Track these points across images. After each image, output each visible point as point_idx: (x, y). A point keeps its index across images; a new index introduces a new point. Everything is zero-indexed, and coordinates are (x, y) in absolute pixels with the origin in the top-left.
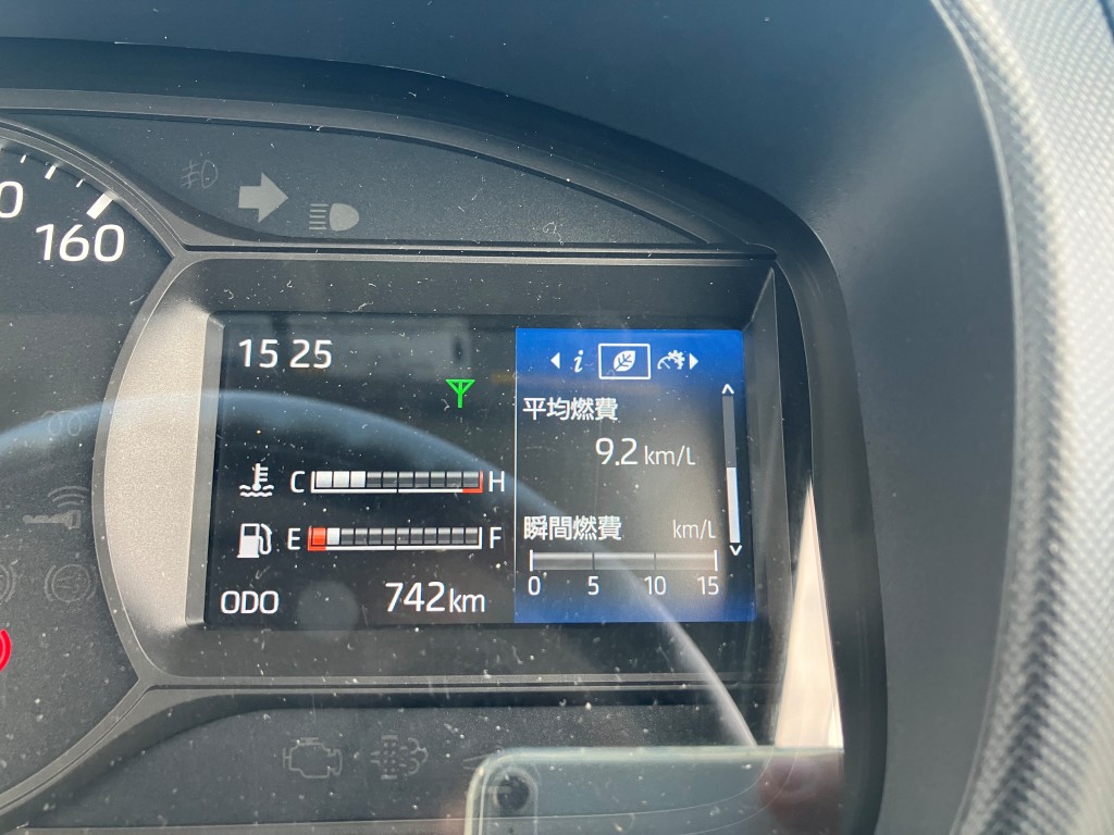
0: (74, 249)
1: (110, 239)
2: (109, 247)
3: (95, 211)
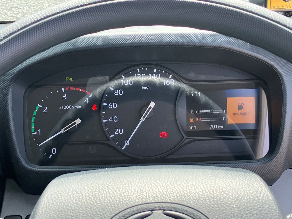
0: (168, 83)
2: (172, 83)
3: (170, 77)
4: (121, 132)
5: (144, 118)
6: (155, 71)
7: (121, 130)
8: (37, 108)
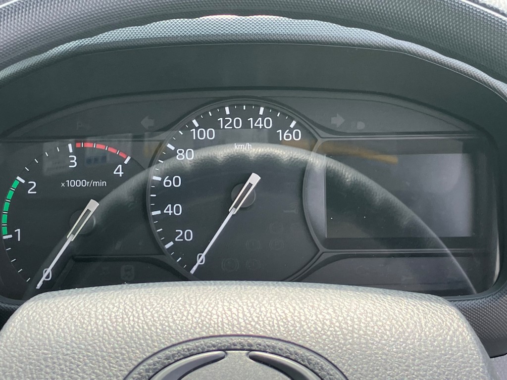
0: (288, 137)
1: (297, 133)
2: (297, 137)
3: (292, 126)
4: (188, 237)
5: (236, 207)
6: (261, 113)
7: (188, 233)
8: (15, 185)
